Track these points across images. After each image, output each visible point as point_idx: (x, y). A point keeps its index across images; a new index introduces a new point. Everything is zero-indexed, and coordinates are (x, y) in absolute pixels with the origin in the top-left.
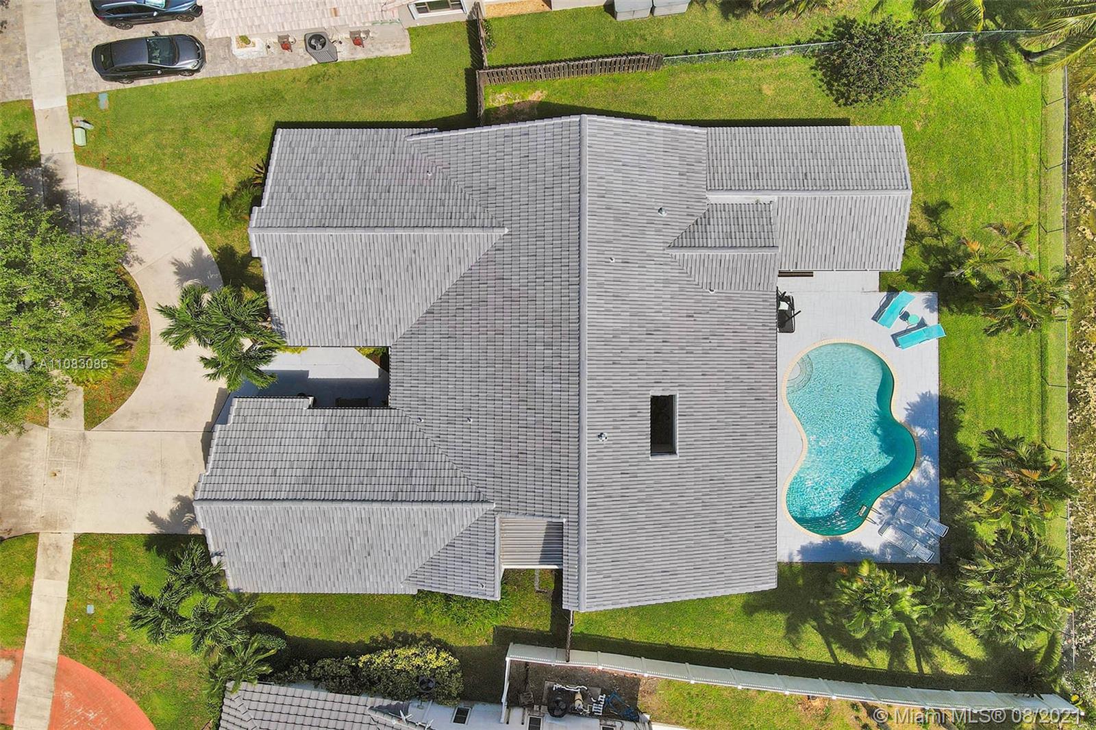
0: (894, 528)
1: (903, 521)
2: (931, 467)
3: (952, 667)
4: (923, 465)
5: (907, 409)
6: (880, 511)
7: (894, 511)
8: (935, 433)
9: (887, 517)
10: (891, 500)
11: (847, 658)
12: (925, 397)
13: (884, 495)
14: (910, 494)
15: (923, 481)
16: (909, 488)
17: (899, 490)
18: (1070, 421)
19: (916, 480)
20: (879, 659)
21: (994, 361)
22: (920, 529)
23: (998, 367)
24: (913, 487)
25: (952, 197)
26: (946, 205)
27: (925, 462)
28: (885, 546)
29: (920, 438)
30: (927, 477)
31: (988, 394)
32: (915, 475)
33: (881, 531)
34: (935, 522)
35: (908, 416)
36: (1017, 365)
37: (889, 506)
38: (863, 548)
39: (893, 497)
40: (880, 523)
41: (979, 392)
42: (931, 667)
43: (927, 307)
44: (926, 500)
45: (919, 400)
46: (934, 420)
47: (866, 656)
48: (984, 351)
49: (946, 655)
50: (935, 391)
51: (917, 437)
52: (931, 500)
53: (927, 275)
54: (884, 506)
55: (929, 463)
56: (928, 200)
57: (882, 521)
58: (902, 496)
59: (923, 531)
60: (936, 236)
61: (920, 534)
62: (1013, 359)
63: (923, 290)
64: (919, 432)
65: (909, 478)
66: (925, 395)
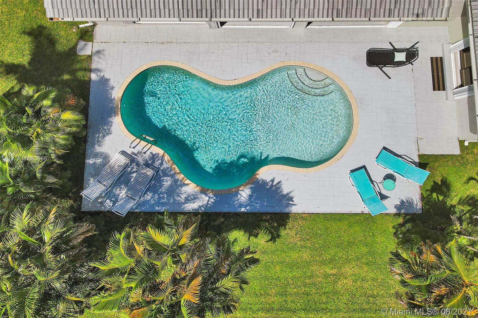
0: (126, 166)
1: (134, 175)
2: (201, 204)
4: (203, 196)
5: (273, 181)
6: (148, 153)
7: (147, 165)
8: (243, 209)
9: (140, 159)
10: (161, 164)
12: (288, 198)
13: (167, 157)
14: (167, 182)
15: (183, 196)
16: (176, 181)
17: (172, 172)
19: (184, 189)
21: (334, 271)
22: (124, 192)
23: (326, 276)
24: (177, 185)
27: (207, 198)
28: (106, 158)
29: (237, 193)
30: (188, 200)
31: (292, 266)
32: (191, 188)
33: (123, 153)
34: (131, 205)
35: (264, 183)
36: (328, 297)
37: (153, 162)
38: (104, 136)
39: (165, 166)
40: (133, 153)
41: (294, 255)
43: (402, 202)
44: (160, 198)
45: (285, 192)
46: (258, 207)
48: (348, 261)
50: (294, 210)
51: (238, 190)
52: (158, 204)
53: (444, 203)
54: (154, 157)
55: (205, 202)
57: (136, 155)
58: (166, 175)
59: (121, 195)
61: (118, 192)
62: (336, 293)
63: (422, 198)
64: (245, 193)
65: (187, 182)
66: (291, 199)
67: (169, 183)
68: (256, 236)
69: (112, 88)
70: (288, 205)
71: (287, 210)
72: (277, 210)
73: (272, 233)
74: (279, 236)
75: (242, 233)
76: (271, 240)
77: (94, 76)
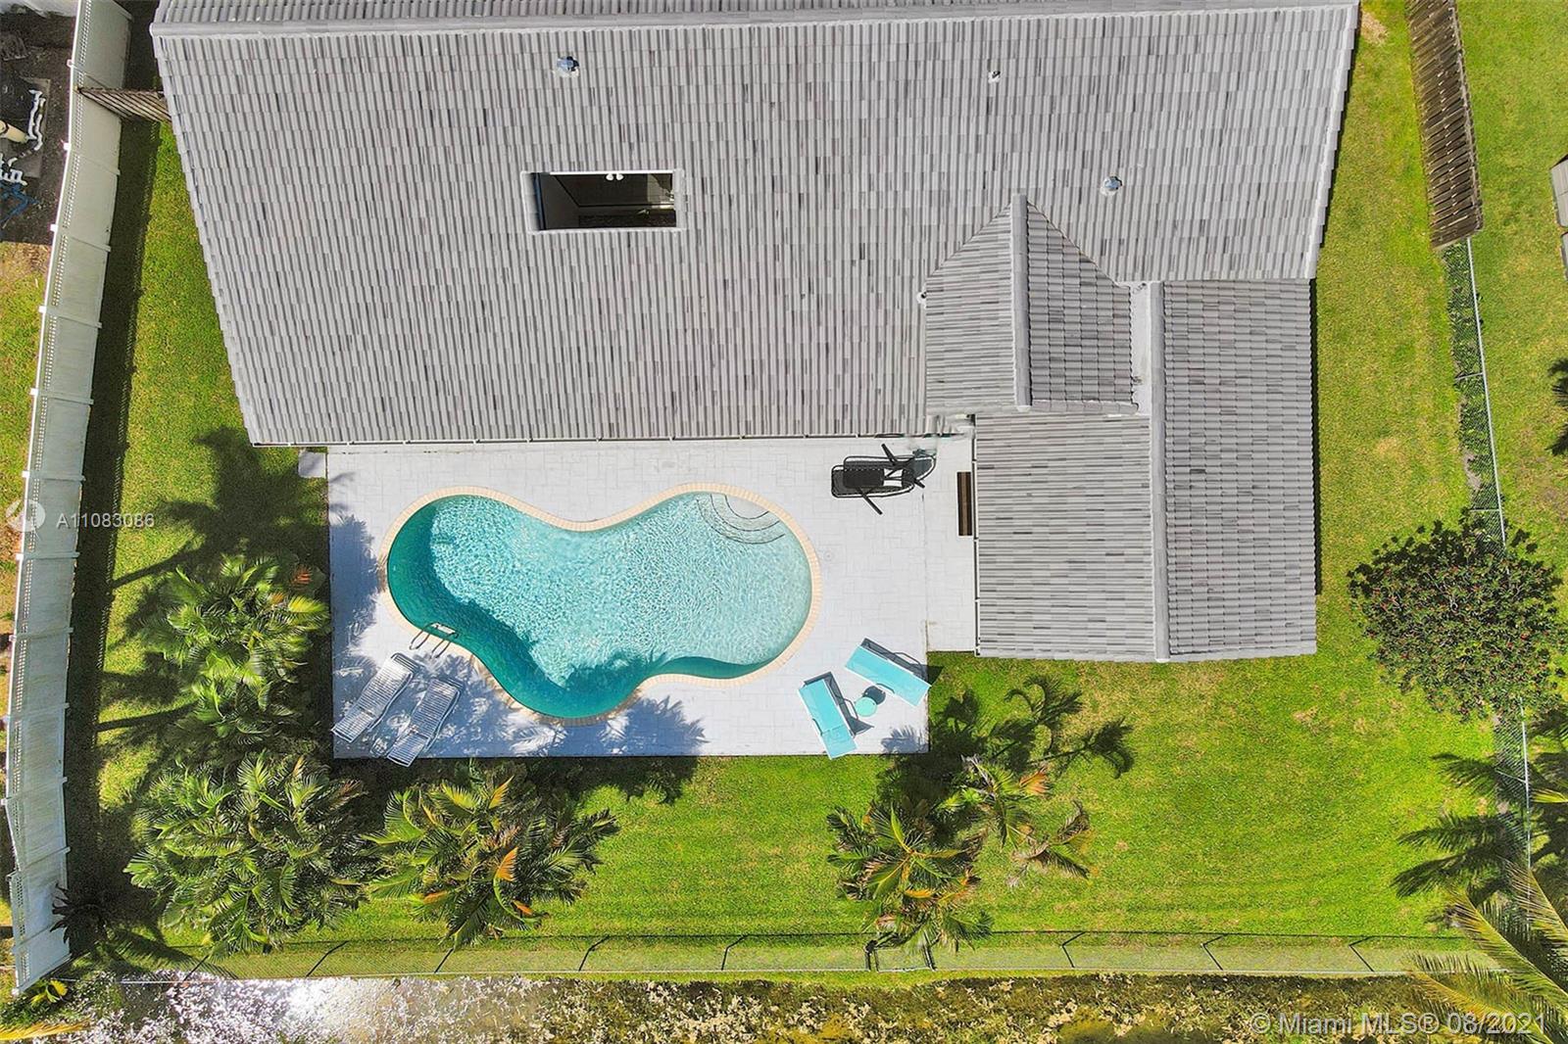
0: (407, 680)
1: (422, 695)
2: (541, 743)
3: (113, 782)
4: (546, 729)
5: (666, 701)
6: (444, 656)
7: (443, 678)
8: (616, 751)
9: (431, 668)
10: (469, 676)
11: (123, 603)
12: (694, 731)
13: (477, 664)
14: (481, 707)
15: (511, 730)
16: (496, 705)
17: (489, 689)
18: (651, 985)
19: (511, 717)
20: (124, 658)
21: (776, 851)
22: (406, 725)
23: (765, 858)
24: (497, 712)
25: (1142, 776)
26: (1125, 764)
27: (553, 733)
28: (369, 667)
29: (604, 724)
30: (518, 736)
31: (705, 842)
32: (522, 716)
33: (399, 658)
34: (418, 748)
35: (652, 706)
36: (768, 893)
37: (455, 671)
38: (362, 628)
39: (475, 678)
40: (417, 657)
41: (708, 826)
42: (109, 745)
43: (895, 734)
44: (469, 734)
45: (688, 721)
46: (643, 747)
47: (131, 634)
48: (799, 833)
49: (140, 770)
50: (704, 750)
51: (606, 719)
52: (467, 744)
53: (966, 734)
54: (454, 663)
55: (550, 740)
56: (1132, 736)
57: (422, 660)
58: (479, 695)
59: (401, 730)
60: (1053, 750)
61: (395, 725)
62: (782, 886)
63: (930, 727)
64: (618, 724)
65: (516, 705)
66: (699, 732)
67: (484, 708)
68: (640, 795)
69: (370, 539)
70: (695, 742)
71: (693, 752)
72: (675, 751)
73: (667, 790)
74: (679, 794)
75: (615, 791)
76: (666, 801)
77: (334, 518)
